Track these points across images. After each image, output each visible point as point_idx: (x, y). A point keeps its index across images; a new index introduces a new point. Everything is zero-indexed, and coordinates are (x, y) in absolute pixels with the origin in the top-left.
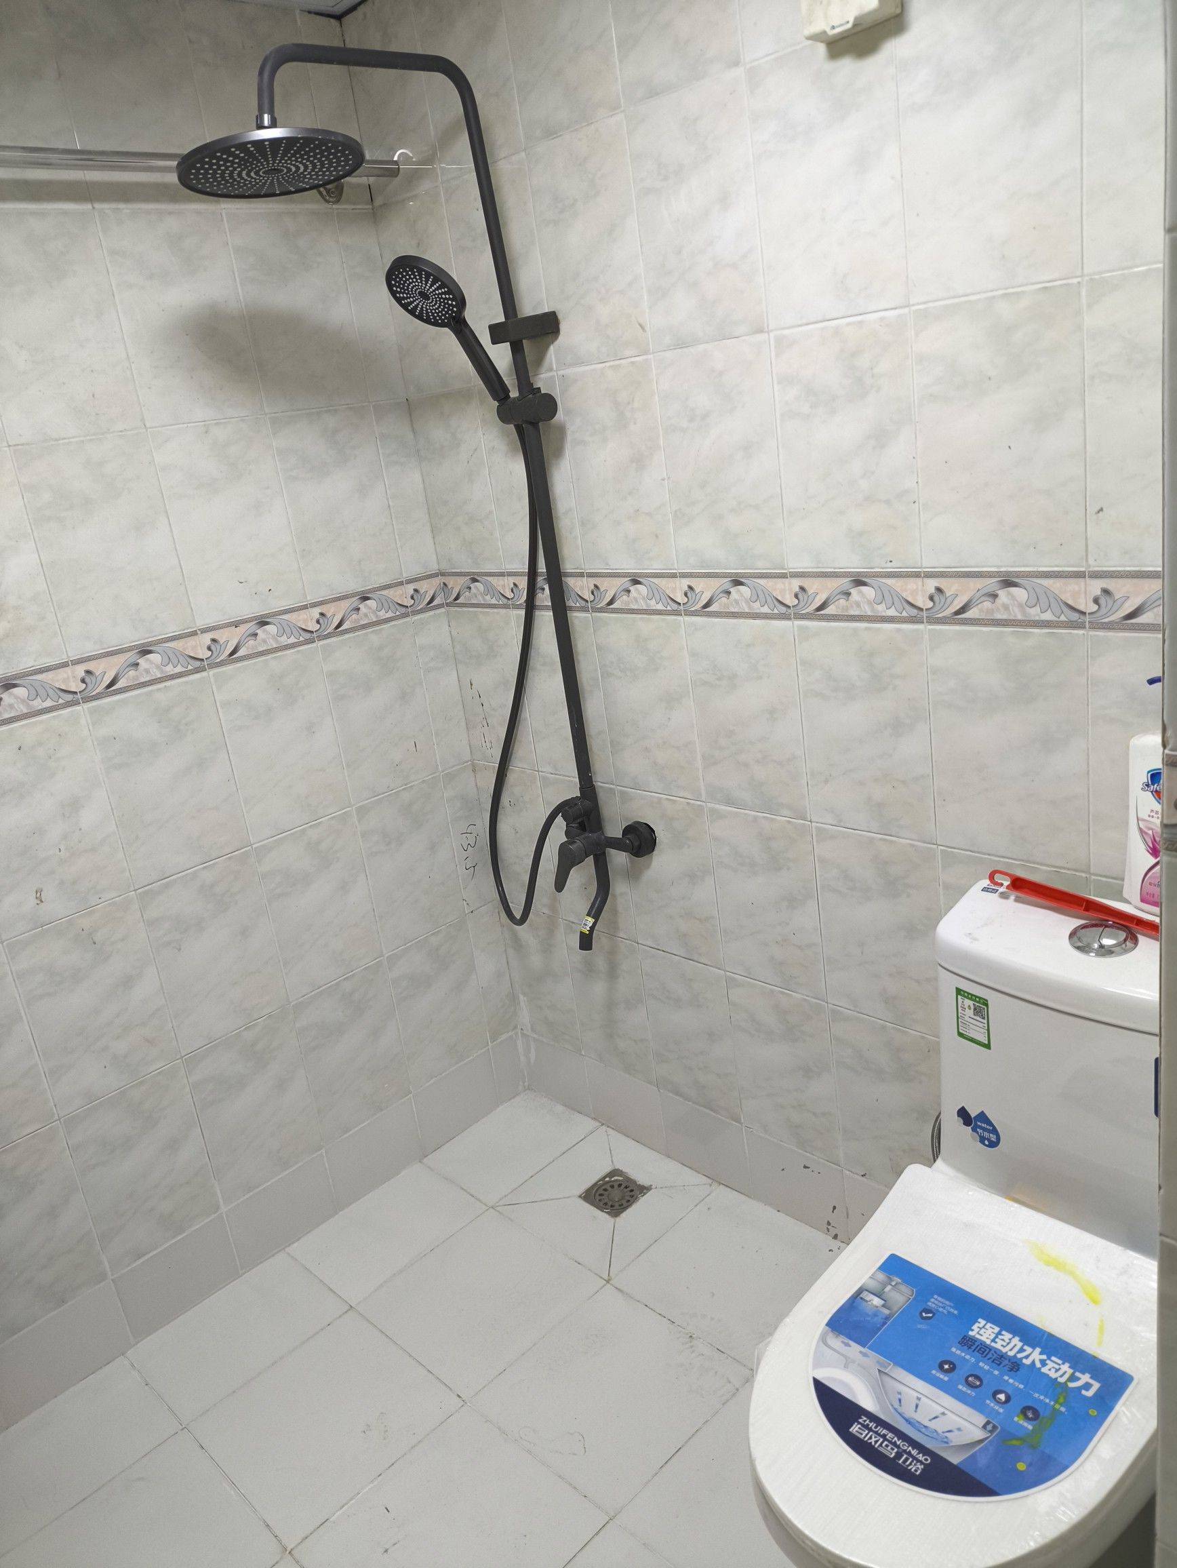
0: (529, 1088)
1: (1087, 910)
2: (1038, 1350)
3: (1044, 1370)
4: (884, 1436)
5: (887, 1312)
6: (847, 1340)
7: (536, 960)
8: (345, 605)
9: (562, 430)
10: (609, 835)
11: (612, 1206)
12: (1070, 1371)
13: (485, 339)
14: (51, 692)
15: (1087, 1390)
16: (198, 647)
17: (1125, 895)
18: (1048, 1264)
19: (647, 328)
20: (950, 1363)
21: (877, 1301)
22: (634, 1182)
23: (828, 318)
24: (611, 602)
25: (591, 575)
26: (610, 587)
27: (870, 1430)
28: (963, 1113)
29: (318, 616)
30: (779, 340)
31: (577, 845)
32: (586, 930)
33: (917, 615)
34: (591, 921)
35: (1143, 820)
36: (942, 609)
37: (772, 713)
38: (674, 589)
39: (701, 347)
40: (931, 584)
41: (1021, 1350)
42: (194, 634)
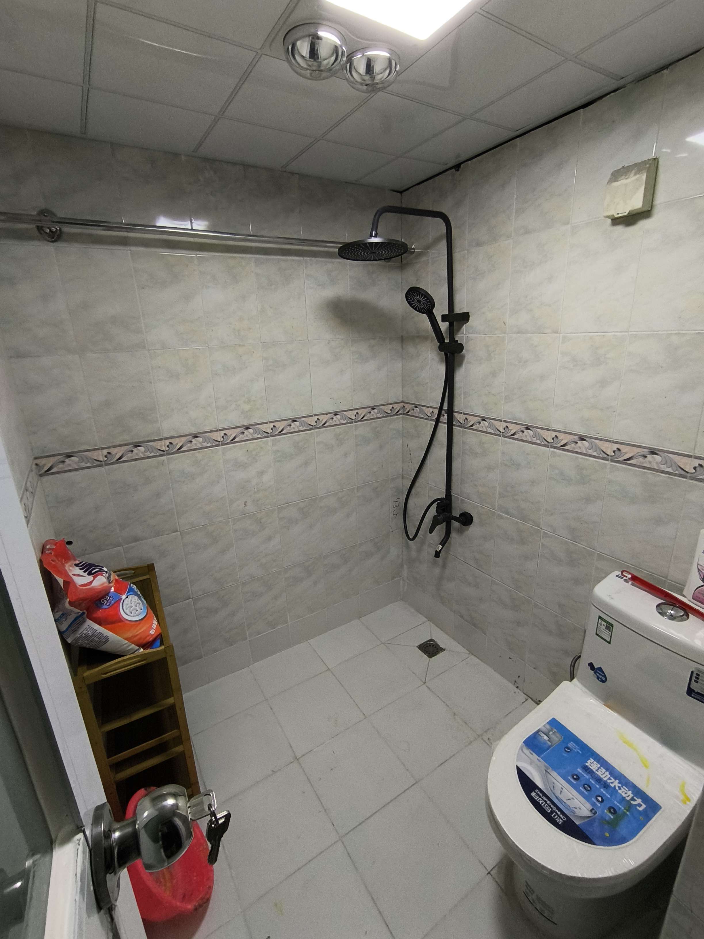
0: (402, 600)
1: (665, 596)
2: (617, 781)
3: (620, 791)
4: (546, 801)
5: (550, 743)
6: (532, 752)
7: (414, 554)
8: (366, 410)
9: (463, 357)
10: (453, 515)
11: (429, 653)
12: (632, 795)
13: (439, 319)
14: (261, 432)
15: (640, 807)
16: (312, 421)
17: (684, 593)
18: (625, 742)
19: (507, 325)
20: (577, 776)
21: (546, 737)
22: (439, 646)
23: (588, 332)
24: (472, 426)
25: (465, 414)
26: (472, 420)
27: (540, 797)
28: (591, 665)
29: (356, 414)
30: (564, 337)
31: (441, 517)
32: (438, 550)
33: (606, 457)
34: (441, 547)
35: (701, 565)
36: (618, 457)
37: (533, 482)
38: (500, 426)
39: (529, 335)
40: (615, 446)
41: (609, 779)
42: (312, 416)
